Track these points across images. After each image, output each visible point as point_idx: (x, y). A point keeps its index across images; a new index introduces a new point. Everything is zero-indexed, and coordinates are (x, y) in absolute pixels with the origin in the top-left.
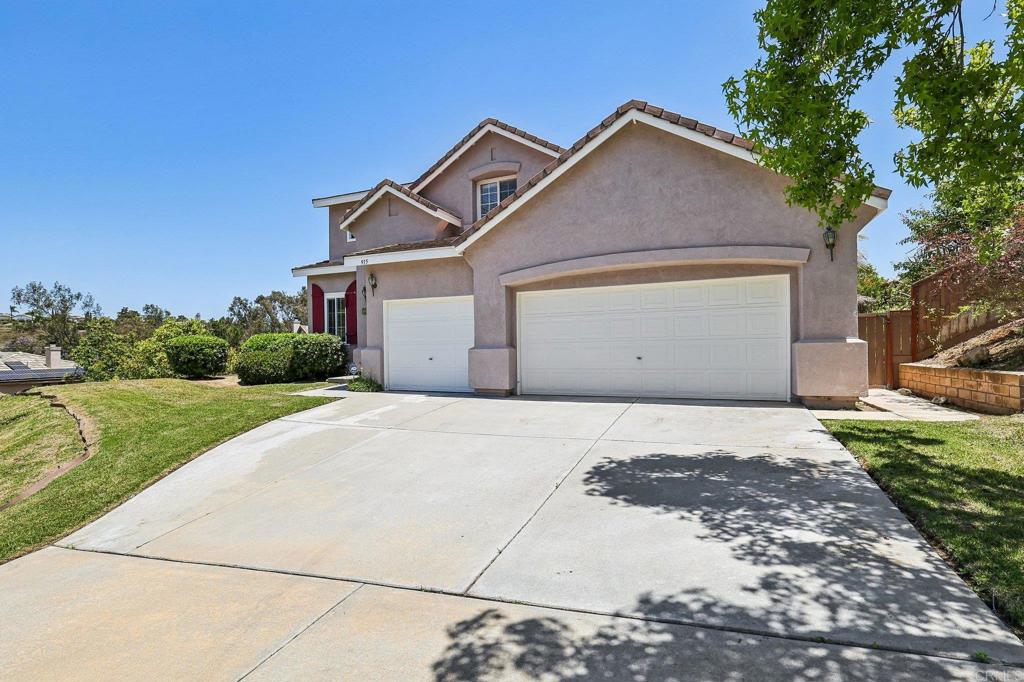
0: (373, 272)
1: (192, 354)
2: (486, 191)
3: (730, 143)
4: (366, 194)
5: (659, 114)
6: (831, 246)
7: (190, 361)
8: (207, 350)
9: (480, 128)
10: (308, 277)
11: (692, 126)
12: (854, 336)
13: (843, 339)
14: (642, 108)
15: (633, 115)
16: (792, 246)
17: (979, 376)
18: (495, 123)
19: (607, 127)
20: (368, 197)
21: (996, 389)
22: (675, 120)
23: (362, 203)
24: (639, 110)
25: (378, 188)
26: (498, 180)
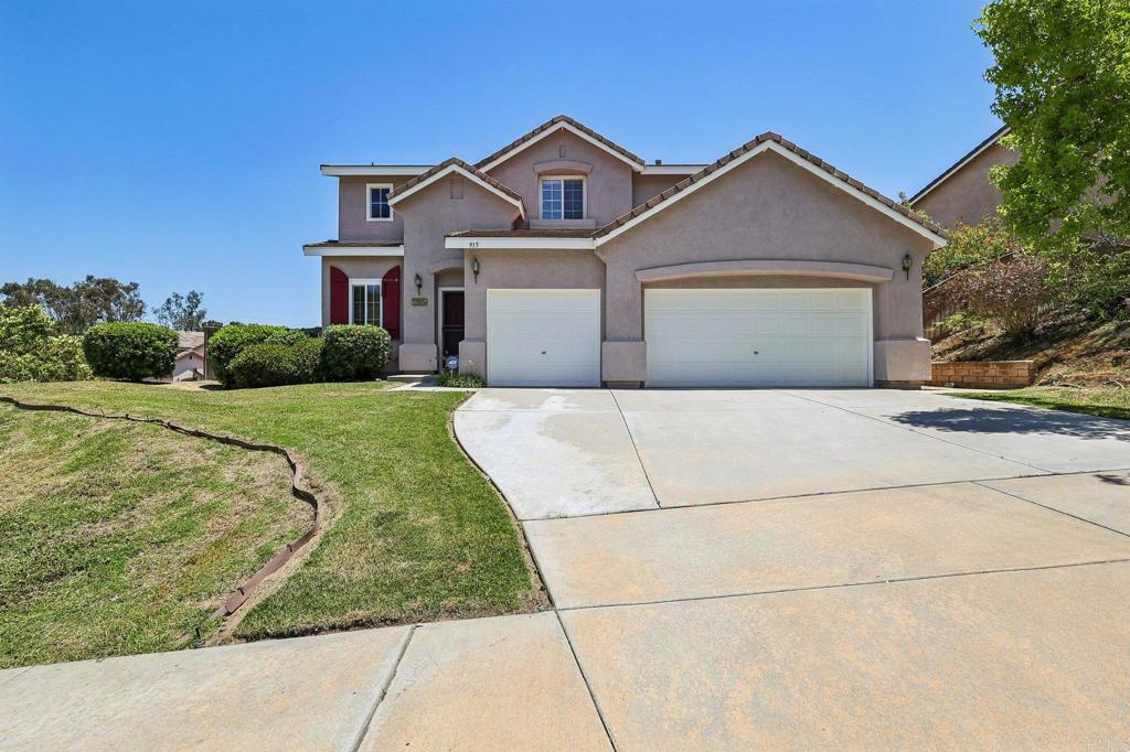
0: (476, 257)
1: (137, 347)
2: (549, 187)
3: (846, 181)
4: (428, 170)
5: (791, 148)
6: (906, 269)
7: (133, 356)
8: (159, 343)
9: (553, 123)
10: (323, 257)
11: (817, 162)
12: (920, 336)
13: (914, 338)
14: (778, 140)
15: (770, 144)
16: (882, 267)
17: (987, 365)
18: (570, 122)
19: (748, 150)
20: (430, 174)
21: (1004, 373)
22: (804, 155)
23: (420, 179)
24: (775, 141)
25: (443, 166)
26: (562, 178)
